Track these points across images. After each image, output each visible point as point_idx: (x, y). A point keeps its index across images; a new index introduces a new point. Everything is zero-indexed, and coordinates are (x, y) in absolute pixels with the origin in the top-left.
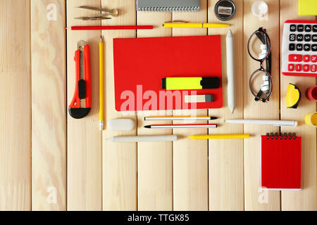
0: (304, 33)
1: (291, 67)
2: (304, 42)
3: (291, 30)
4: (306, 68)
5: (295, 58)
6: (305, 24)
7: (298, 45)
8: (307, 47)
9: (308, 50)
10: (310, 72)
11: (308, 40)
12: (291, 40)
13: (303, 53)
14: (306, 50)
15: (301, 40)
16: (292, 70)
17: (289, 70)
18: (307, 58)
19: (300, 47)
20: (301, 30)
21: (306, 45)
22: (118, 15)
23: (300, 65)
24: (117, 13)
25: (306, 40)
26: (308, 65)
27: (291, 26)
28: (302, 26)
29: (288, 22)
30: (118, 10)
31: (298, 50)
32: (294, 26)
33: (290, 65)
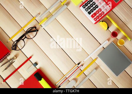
0: (89, 5)
1: (95, 19)
2: (92, 8)
3: (84, 8)
4: (100, 15)
5: (94, 15)
6: (86, 2)
7: (90, 10)
8: (94, 9)
9: (95, 9)
10: (102, 16)
11: (92, 6)
12: (87, 11)
13: (95, 11)
14: (95, 10)
15: (90, 8)
16: (96, 20)
17: (96, 21)
18: (97, 12)
19: (92, 11)
20: (87, 5)
21: (93, 8)
22: (16, 58)
23: (97, 16)
24: (15, 57)
25: (92, 7)
26: (100, 14)
27: (83, 7)
28: (86, 4)
29: (80, 6)
30: (15, 56)
31: (92, 12)
32: (84, 6)
33: (94, 19)
